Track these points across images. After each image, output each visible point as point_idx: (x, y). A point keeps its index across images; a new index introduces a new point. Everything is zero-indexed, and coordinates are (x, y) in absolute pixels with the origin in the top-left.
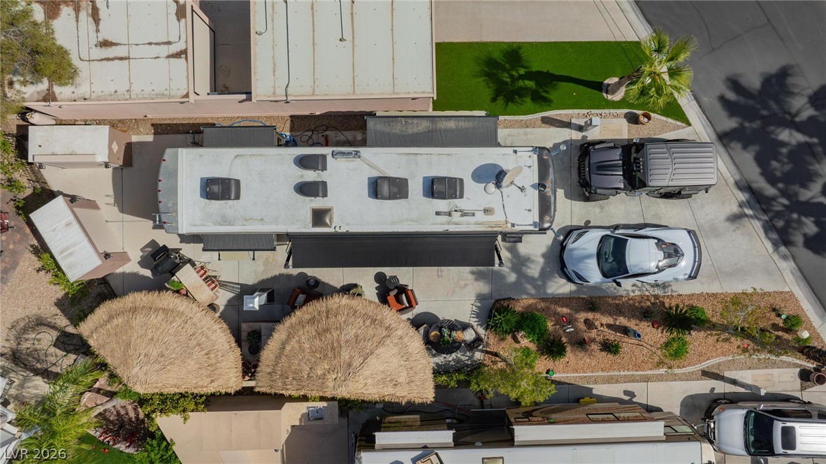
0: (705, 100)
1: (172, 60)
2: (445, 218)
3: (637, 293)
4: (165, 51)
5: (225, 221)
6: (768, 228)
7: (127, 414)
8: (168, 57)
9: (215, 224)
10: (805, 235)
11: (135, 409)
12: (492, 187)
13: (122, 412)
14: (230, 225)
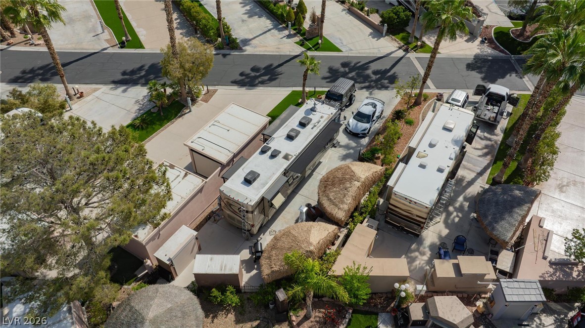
0: (324, 86)
1: (185, 178)
2: (315, 128)
3: (382, 124)
4: (180, 179)
5: (264, 185)
6: (379, 89)
7: (320, 318)
8: (183, 179)
9: (263, 188)
10: (387, 83)
11: (320, 312)
12: (314, 113)
13: (318, 319)
14: (267, 184)
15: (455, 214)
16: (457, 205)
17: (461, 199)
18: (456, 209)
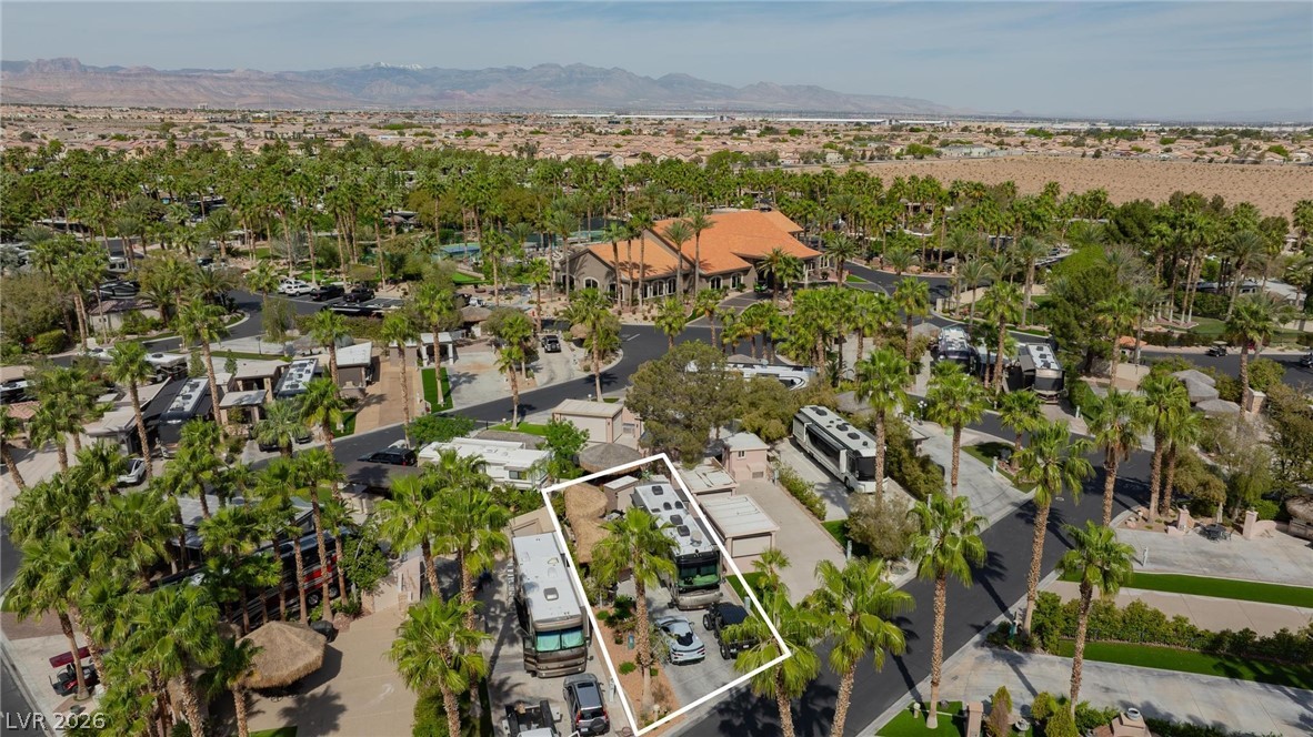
15: (498, 612)
16: (500, 621)
17: (500, 627)
18: (499, 616)
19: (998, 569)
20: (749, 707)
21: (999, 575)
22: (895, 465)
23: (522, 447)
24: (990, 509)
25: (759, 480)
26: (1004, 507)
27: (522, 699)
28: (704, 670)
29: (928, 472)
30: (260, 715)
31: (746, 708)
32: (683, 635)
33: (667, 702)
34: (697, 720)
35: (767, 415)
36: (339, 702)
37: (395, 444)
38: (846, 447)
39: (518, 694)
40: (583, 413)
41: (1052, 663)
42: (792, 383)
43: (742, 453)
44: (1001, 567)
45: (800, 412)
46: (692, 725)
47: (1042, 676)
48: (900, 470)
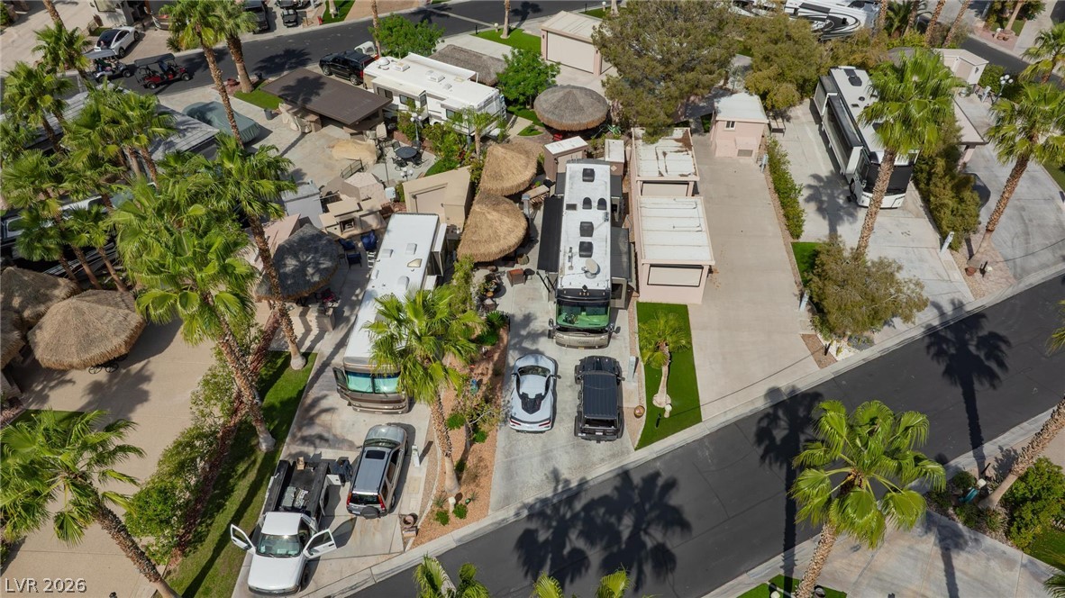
2: (568, 250)
4: (663, 171)
6: (546, 502)
8: (660, 172)
10: (536, 530)
19: (993, 365)
20: (568, 515)
21: (992, 376)
22: (925, 175)
23: (473, 80)
24: (1034, 262)
25: (745, 160)
26: (1055, 263)
27: (326, 435)
28: (544, 445)
29: (962, 201)
30: (70, 385)
31: (564, 515)
32: (532, 396)
33: (478, 485)
34: (499, 523)
35: (781, 77)
36: (145, 387)
37: (361, 47)
38: (863, 143)
39: (324, 426)
40: (572, 34)
41: (1010, 563)
42: (844, 22)
43: (731, 124)
44: (1001, 364)
45: (829, 74)
46: (491, 528)
47: (983, 583)
48: (928, 184)
